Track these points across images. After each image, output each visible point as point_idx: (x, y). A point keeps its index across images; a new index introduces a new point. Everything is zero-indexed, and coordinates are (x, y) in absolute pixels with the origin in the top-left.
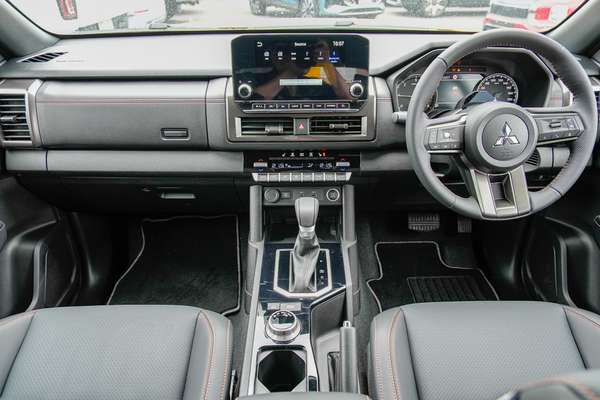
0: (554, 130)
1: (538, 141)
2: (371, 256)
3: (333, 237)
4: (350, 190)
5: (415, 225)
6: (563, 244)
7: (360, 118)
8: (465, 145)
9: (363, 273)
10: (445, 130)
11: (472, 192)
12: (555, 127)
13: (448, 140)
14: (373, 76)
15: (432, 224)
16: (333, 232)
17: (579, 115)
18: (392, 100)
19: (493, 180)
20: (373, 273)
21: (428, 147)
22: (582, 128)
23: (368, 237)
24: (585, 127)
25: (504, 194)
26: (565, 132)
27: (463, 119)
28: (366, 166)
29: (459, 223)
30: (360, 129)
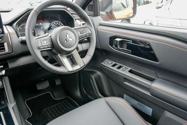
0: (83, 34)
1: (79, 39)
2: (24, 107)
3: (3, 105)
4: (7, 79)
5: (40, 87)
6: (93, 77)
7: (3, 43)
8: (53, 45)
9: (23, 116)
10: (44, 40)
11: (61, 64)
12: (82, 33)
13: (46, 44)
14: (5, 25)
15: (46, 85)
16: (3, 102)
17: (88, 28)
18: (17, 34)
19: (68, 57)
20: (27, 114)
21: (39, 48)
22: (90, 32)
23: (21, 99)
24: (91, 32)
25: (73, 62)
26: (86, 34)
27: (50, 35)
28: (11, 65)
29: (56, 81)
30: (4, 49)
